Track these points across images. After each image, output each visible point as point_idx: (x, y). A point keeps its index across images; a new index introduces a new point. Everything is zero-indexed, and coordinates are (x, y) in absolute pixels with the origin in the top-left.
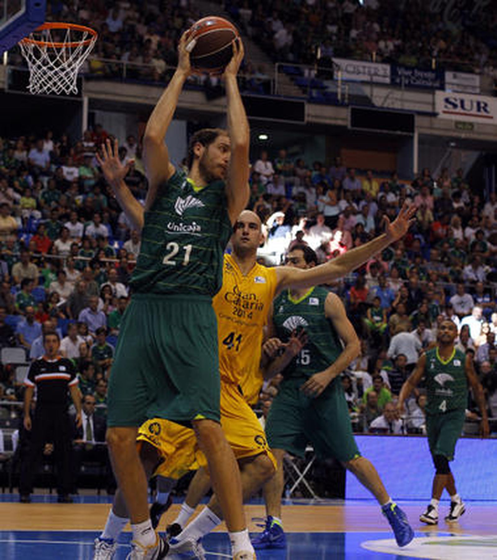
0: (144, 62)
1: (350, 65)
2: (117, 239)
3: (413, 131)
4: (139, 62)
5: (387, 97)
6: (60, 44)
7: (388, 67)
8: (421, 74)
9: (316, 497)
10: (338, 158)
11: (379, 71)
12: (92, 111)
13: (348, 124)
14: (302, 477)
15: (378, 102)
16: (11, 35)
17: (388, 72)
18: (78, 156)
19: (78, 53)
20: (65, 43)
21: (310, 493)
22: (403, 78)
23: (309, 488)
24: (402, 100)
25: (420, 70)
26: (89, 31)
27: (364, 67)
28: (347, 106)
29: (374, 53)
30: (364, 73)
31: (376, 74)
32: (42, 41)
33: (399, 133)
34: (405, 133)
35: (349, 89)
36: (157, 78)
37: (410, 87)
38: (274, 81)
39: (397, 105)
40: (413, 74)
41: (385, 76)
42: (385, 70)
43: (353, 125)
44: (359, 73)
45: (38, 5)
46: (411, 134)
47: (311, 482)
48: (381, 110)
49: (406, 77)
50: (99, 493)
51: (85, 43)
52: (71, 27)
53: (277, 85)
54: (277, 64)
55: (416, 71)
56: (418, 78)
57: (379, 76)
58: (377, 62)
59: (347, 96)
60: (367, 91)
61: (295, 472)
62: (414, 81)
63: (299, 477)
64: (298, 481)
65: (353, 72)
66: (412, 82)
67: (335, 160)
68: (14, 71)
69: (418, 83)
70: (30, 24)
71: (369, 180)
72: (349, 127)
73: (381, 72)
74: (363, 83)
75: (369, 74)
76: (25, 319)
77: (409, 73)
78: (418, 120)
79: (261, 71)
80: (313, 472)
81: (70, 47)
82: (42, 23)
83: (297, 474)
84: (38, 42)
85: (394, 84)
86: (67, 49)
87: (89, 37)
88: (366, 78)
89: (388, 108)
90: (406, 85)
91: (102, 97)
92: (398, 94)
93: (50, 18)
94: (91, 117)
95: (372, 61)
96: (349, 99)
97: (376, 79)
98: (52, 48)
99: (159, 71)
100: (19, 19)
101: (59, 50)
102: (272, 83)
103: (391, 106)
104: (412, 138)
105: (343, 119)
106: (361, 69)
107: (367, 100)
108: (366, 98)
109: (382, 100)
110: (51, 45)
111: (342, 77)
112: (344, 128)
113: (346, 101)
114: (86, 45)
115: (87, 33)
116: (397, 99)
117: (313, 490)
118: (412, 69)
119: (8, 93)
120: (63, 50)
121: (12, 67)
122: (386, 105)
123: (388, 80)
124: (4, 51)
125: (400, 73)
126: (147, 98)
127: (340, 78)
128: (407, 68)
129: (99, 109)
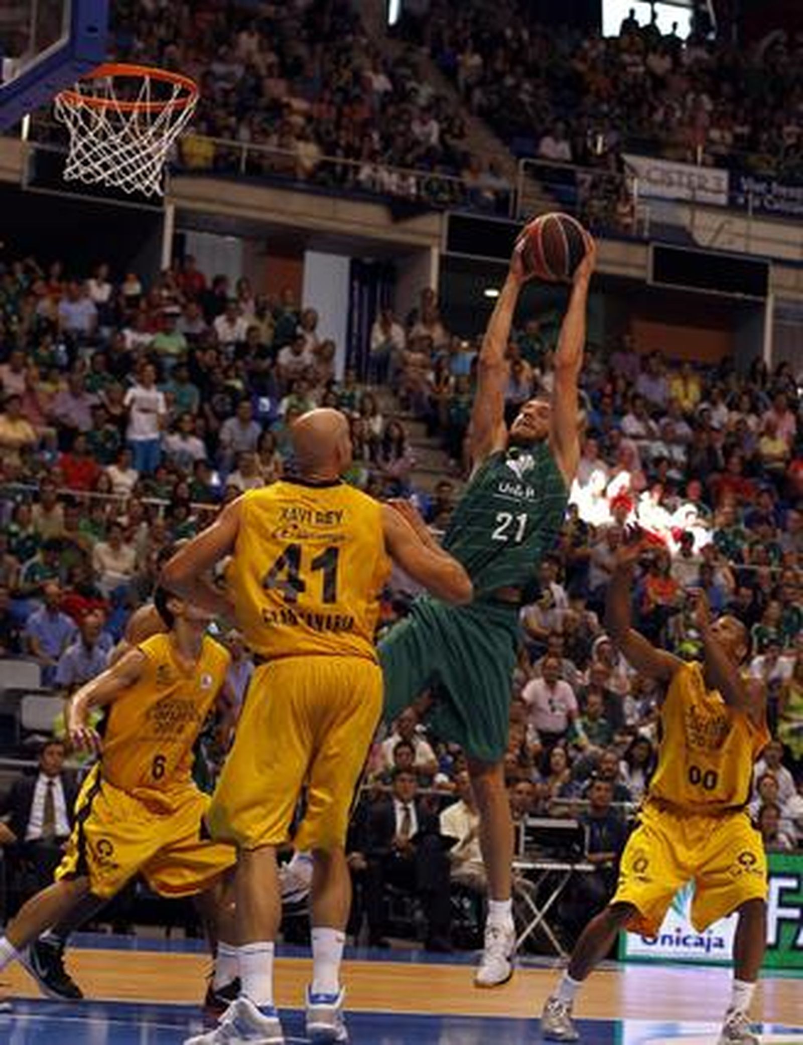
0: (280, 145)
1: (656, 169)
2: (216, 468)
3: (765, 294)
4: (271, 146)
5: (718, 231)
6: (130, 104)
7: (724, 175)
8: (783, 190)
9: (564, 954)
10: (627, 338)
11: (706, 181)
12: (179, 231)
13: (648, 276)
14: (539, 916)
15: (703, 238)
16: (41, 83)
17: (725, 185)
18: (154, 314)
19: (163, 124)
20: (138, 104)
21: (554, 948)
22: (750, 196)
23: (552, 937)
24: (748, 237)
25: (782, 183)
26: (184, 83)
27: (680, 173)
28: (645, 243)
29: (700, 149)
30: (680, 184)
31: (701, 187)
32: (95, 98)
33: (739, 295)
34: (749, 297)
35: (652, 212)
36: (301, 176)
37: (763, 213)
38: (516, 192)
39: (739, 246)
40: (769, 191)
41: (718, 192)
42: (719, 179)
43: (656, 278)
44: (670, 184)
45: (92, 29)
46: (761, 299)
47: (556, 928)
48: (707, 253)
49: (758, 194)
50: (168, 933)
51: (176, 105)
52: (150, 74)
53: (519, 200)
54: (522, 161)
55: (774, 185)
56: (778, 197)
57: (707, 190)
58: (704, 164)
59: (647, 225)
60: (683, 216)
61: (528, 906)
62: (771, 202)
63: (534, 916)
64: (533, 925)
65: (662, 182)
66: (766, 203)
67: (620, 339)
68: (39, 152)
69: (776, 206)
70: (77, 64)
71: (685, 380)
72: (650, 281)
73: (711, 184)
74: (679, 201)
75: (690, 186)
76: (43, 607)
77: (761, 187)
78: (775, 274)
79: (494, 170)
80: (560, 909)
81: (148, 110)
82: (98, 64)
83: (531, 911)
84: (88, 99)
85: (734, 207)
86: (143, 115)
87: (184, 93)
88: (684, 193)
89: (719, 250)
90: (755, 210)
91: (199, 206)
92: (739, 224)
93: (111, 57)
94: (179, 242)
95: (695, 162)
96: (650, 230)
97: (701, 196)
98: (116, 112)
99: (308, 163)
100: (55, 55)
101: (127, 115)
102: (512, 196)
103: (726, 247)
104: (763, 305)
105: (638, 266)
106: (675, 177)
107: (684, 234)
108: (682, 229)
109: (712, 234)
110: (113, 106)
111: (639, 188)
112: (640, 282)
113: (646, 234)
114: (179, 108)
115: (180, 86)
116: (739, 235)
117: (560, 941)
118: (768, 180)
119: (27, 193)
120: (135, 116)
121: (36, 144)
122: (716, 245)
123: (723, 199)
124: (24, 114)
125: (745, 187)
126: (282, 212)
127: (635, 192)
128: (758, 179)
129: (193, 229)
